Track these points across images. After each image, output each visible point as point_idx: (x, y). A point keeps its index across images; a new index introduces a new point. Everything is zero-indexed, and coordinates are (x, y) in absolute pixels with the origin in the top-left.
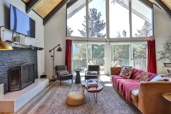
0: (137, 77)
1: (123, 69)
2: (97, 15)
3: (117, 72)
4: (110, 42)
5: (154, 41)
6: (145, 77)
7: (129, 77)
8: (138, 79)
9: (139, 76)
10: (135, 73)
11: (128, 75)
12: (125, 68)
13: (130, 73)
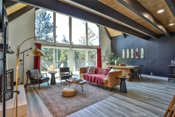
0: (99, 72)
1: (89, 68)
2: (47, 16)
3: (84, 71)
4: (72, 47)
5: (100, 49)
6: (104, 71)
7: (94, 73)
8: (100, 73)
9: (100, 71)
10: (97, 70)
11: (93, 72)
12: (91, 68)
13: (94, 70)
